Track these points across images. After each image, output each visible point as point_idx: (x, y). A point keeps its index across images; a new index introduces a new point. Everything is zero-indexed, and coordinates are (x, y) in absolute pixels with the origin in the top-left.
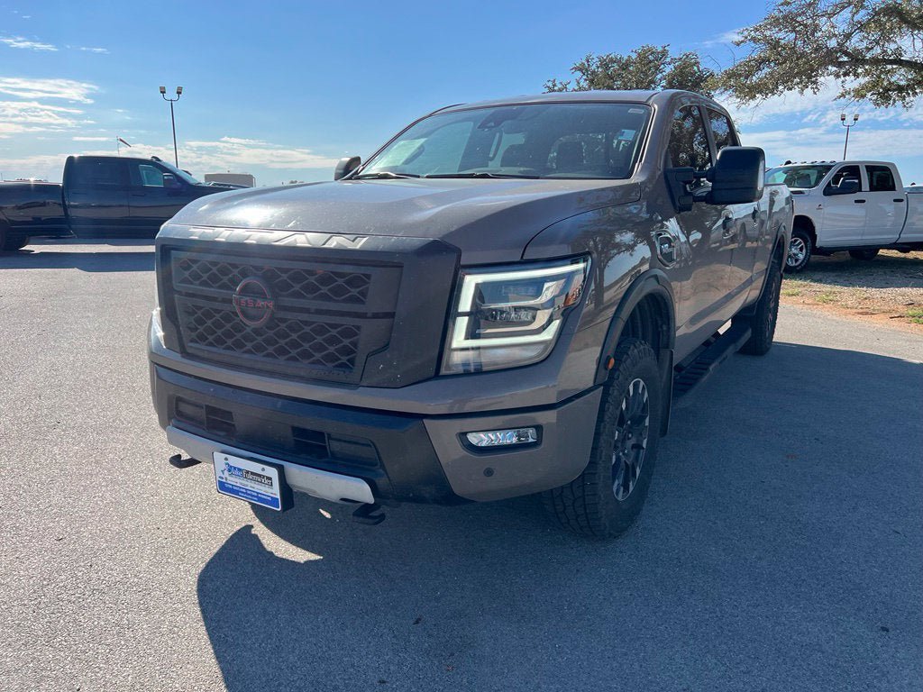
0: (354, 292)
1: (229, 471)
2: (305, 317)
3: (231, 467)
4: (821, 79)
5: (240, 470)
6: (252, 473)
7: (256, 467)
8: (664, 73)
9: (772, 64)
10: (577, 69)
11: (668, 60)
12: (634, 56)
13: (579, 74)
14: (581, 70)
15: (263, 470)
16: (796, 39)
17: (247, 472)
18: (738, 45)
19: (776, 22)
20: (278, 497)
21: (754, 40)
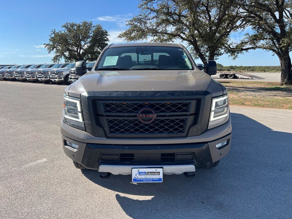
0: (185, 108)
1: (139, 174)
2: (165, 118)
3: (140, 172)
4: (147, 37)
5: (144, 172)
6: (150, 172)
7: (153, 170)
8: (92, 30)
9: (135, 32)
10: (63, 26)
11: (93, 26)
12: (81, 24)
13: (64, 28)
14: (65, 27)
15: (156, 170)
16: (140, 25)
17: (148, 172)
18: (127, 25)
19: (135, 20)
20: (162, 178)
21: (131, 24)
